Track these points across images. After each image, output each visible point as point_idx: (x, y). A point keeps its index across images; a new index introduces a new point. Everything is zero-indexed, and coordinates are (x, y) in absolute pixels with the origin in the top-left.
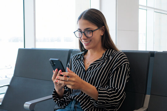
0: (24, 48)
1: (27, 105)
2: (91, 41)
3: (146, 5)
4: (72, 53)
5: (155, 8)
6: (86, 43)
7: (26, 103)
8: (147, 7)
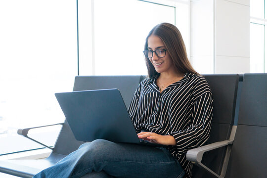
0: (78, 75)
2: (163, 62)
6: (158, 64)
8: (264, 20)
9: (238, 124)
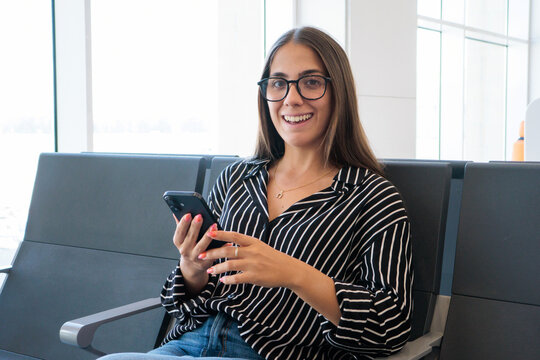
0: (56, 150)
1: (70, 330)
2: (312, 114)
3: (439, 18)
4: (209, 168)
5: (467, 25)
7: (68, 324)
8: (441, 21)
9: (454, 293)
